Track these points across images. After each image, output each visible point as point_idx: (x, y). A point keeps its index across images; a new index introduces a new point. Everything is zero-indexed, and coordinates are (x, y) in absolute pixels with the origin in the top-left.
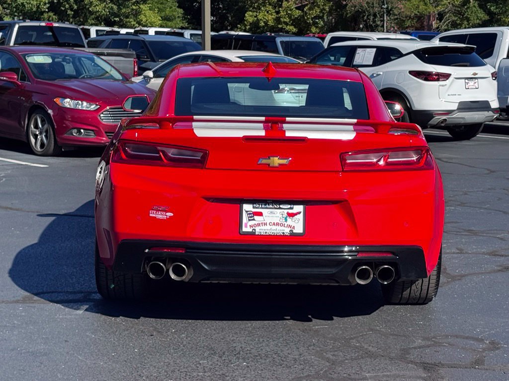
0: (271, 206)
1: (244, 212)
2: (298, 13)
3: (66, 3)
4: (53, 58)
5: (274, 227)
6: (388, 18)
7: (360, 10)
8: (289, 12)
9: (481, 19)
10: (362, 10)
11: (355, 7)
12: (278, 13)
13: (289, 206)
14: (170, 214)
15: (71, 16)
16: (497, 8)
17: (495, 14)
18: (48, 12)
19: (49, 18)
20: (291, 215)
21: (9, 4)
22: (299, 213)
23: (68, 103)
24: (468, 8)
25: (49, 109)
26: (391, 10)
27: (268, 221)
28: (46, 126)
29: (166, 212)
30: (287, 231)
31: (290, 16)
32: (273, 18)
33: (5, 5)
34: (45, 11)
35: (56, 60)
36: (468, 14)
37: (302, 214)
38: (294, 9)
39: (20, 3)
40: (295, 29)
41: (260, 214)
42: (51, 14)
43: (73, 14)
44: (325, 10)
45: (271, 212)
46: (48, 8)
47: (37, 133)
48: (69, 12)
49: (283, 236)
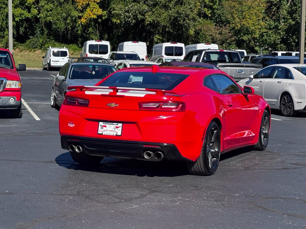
0: (110, 123)
1: (100, 125)
3: (291, 38)
5: (110, 132)
13: (117, 124)
14: (74, 125)
15: (294, 46)
18: (280, 44)
19: (281, 47)
20: (117, 127)
21: (258, 40)
22: (120, 127)
27: (108, 129)
29: (73, 124)
30: (115, 134)
33: (256, 41)
34: (278, 44)
37: (121, 127)
39: (264, 39)
41: (105, 126)
42: (282, 45)
43: (295, 45)
45: (110, 126)
46: (280, 42)
48: (293, 44)
49: (113, 136)
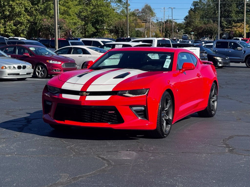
2: (14, 28)
4: (35, 49)
6: (60, 31)
7: (48, 27)
8: (11, 27)
9: (93, 31)
10: (49, 27)
11: (46, 26)
12: (5, 27)
16: (99, 27)
17: (99, 29)
23: (51, 62)
24: (88, 26)
25: (45, 64)
26: (61, 27)
28: (43, 69)
31: (11, 29)
32: (3, 30)
35: (36, 49)
36: (88, 29)
38: (13, 26)
40: (13, 35)
44: (27, 26)
47: (39, 71)
